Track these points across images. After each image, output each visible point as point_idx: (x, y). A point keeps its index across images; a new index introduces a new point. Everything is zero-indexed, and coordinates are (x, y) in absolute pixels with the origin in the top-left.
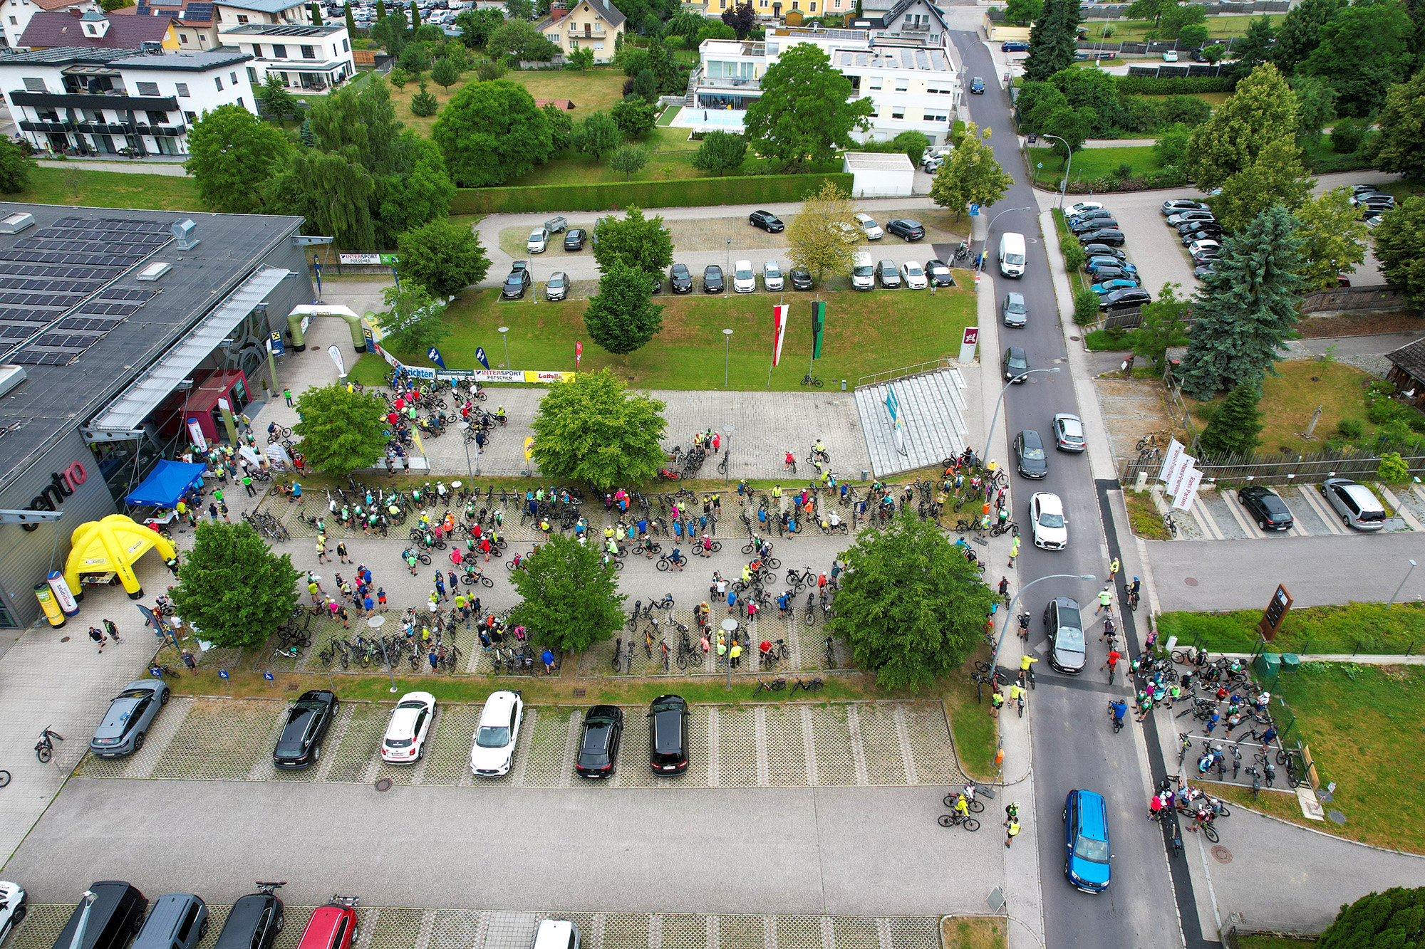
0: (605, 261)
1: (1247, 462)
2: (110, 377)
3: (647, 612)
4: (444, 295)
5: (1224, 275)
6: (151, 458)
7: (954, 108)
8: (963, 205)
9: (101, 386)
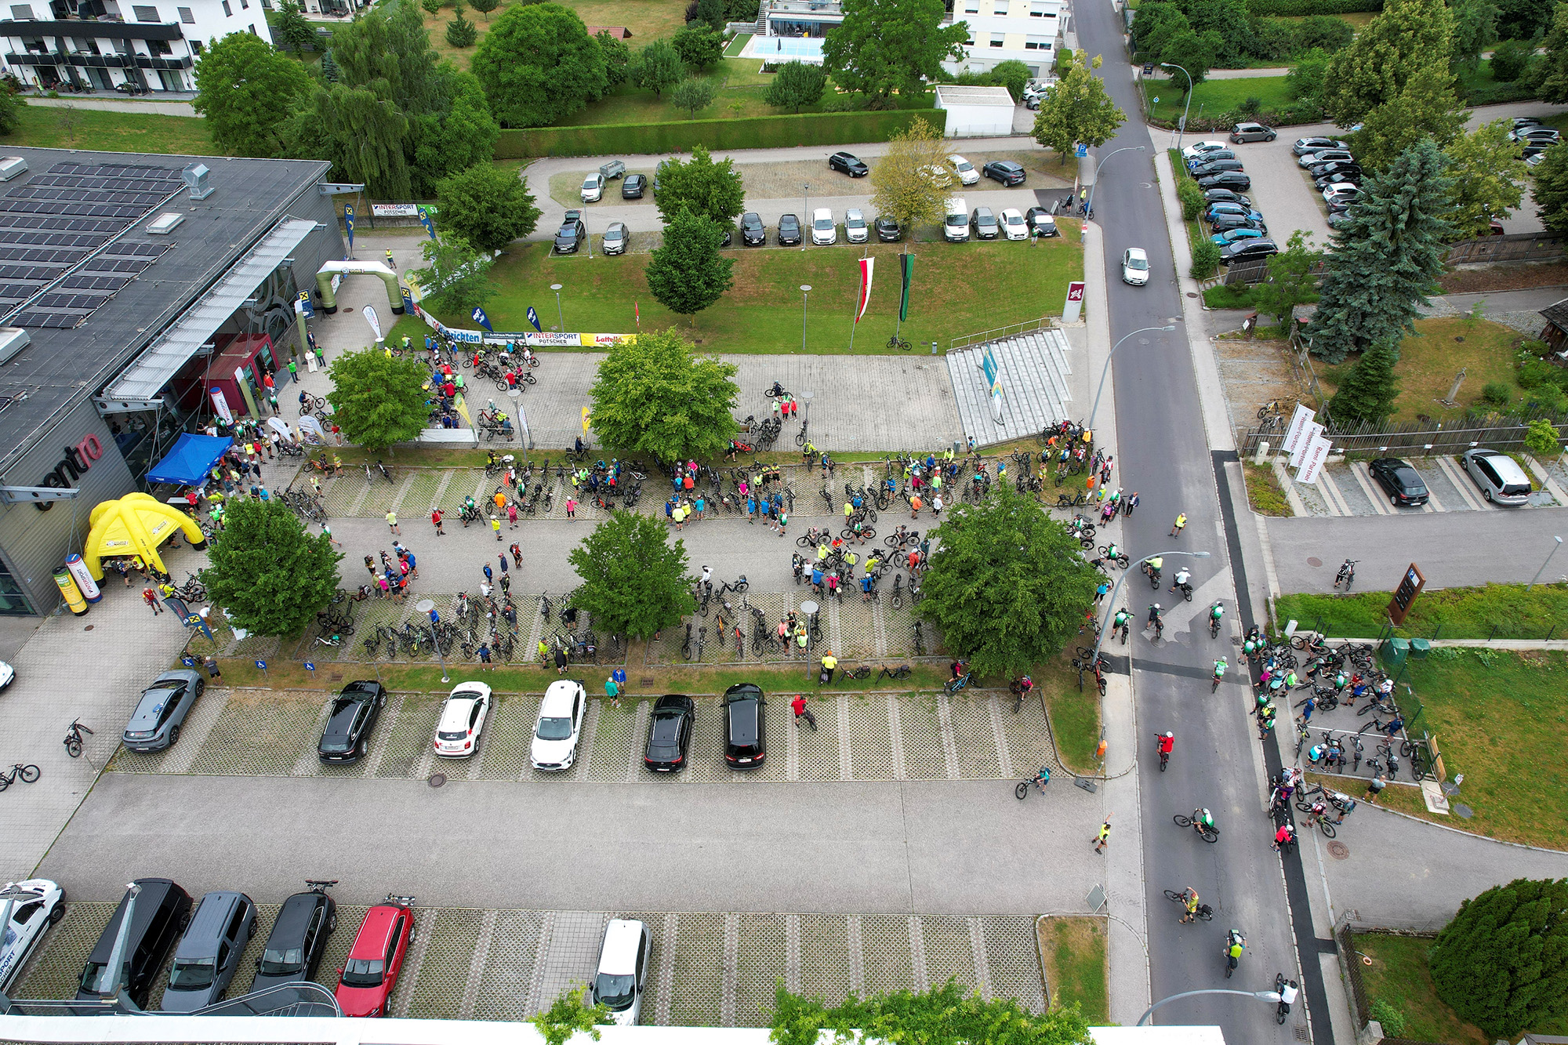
0: (669, 210)
1: (1380, 431)
2: (122, 341)
3: (719, 595)
4: (489, 249)
5: (1361, 220)
6: (173, 430)
7: (1061, 34)
8: (1069, 144)
9: (112, 351)
